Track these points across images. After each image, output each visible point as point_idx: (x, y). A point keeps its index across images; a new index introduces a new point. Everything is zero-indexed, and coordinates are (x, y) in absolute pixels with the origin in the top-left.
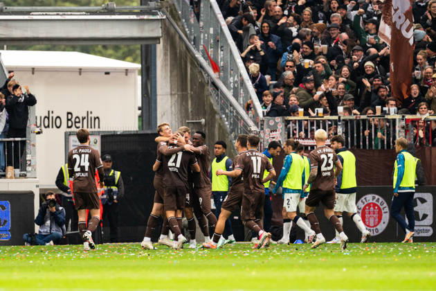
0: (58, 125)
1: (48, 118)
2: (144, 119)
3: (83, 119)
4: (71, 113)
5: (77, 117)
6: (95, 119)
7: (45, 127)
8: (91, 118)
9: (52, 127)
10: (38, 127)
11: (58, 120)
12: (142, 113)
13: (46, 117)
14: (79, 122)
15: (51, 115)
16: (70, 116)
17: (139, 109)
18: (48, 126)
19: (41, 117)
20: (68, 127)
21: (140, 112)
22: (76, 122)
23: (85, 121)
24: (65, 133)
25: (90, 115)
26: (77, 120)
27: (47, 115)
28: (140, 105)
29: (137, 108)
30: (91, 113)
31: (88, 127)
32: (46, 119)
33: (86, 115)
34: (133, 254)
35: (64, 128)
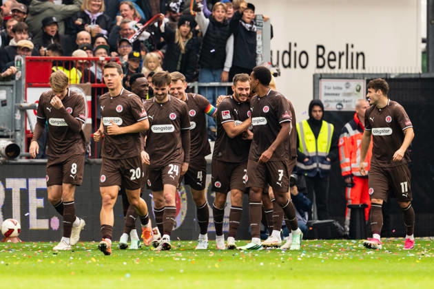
0: (304, 63)
1: (289, 54)
2: (430, 56)
3: (341, 55)
4: (323, 47)
5: (332, 53)
6: (358, 55)
7: (285, 67)
8: (352, 54)
9: (295, 67)
10: (273, 66)
11: (304, 56)
12: (427, 47)
13: (285, 52)
14: (335, 60)
15: (293, 49)
16: (321, 51)
17: (424, 41)
18: (289, 65)
19: (278, 52)
20: (318, 67)
21: (424, 45)
22: (329, 60)
23: (344, 58)
24: (314, 76)
25: (350, 50)
26: (332, 57)
27: (288, 50)
28: (425, 36)
29: (420, 41)
30: (352, 46)
31: (347, 67)
32: (286, 56)
33: (344, 50)
34: (413, 255)
35: (312, 69)
